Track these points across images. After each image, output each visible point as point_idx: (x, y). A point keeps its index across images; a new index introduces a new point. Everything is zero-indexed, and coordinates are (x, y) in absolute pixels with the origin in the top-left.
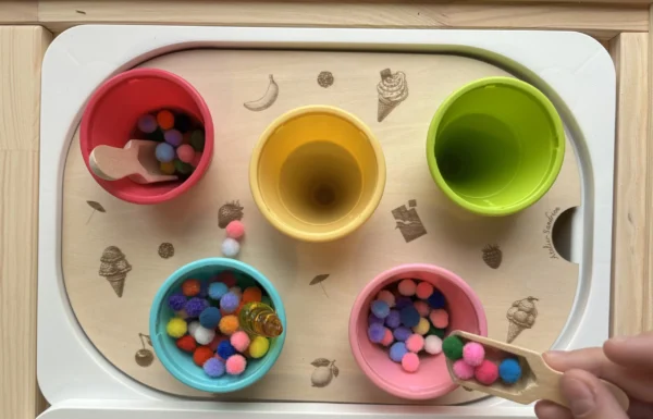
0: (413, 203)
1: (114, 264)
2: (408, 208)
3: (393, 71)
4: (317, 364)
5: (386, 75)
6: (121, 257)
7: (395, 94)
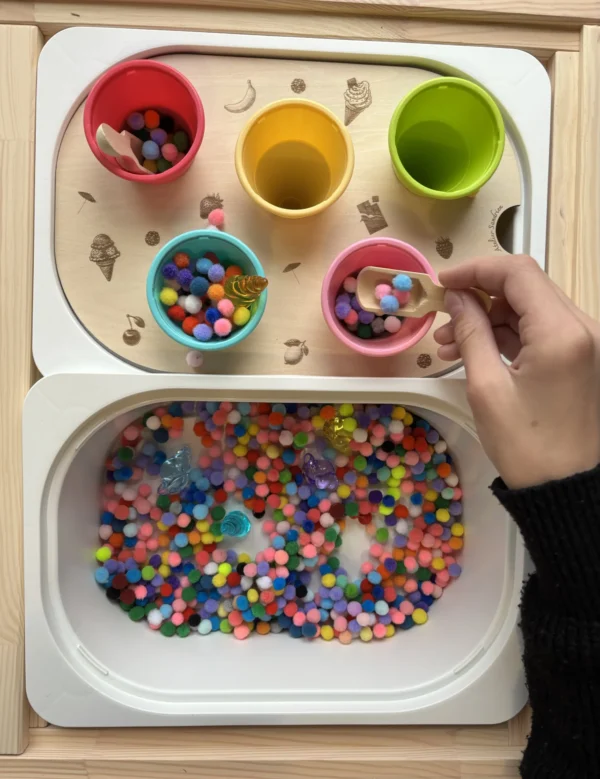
0: (376, 199)
1: (103, 250)
2: (372, 203)
3: (359, 81)
4: (289, 344)
5: (352, 84)
6: (111, 244)
7: (360, 101)
